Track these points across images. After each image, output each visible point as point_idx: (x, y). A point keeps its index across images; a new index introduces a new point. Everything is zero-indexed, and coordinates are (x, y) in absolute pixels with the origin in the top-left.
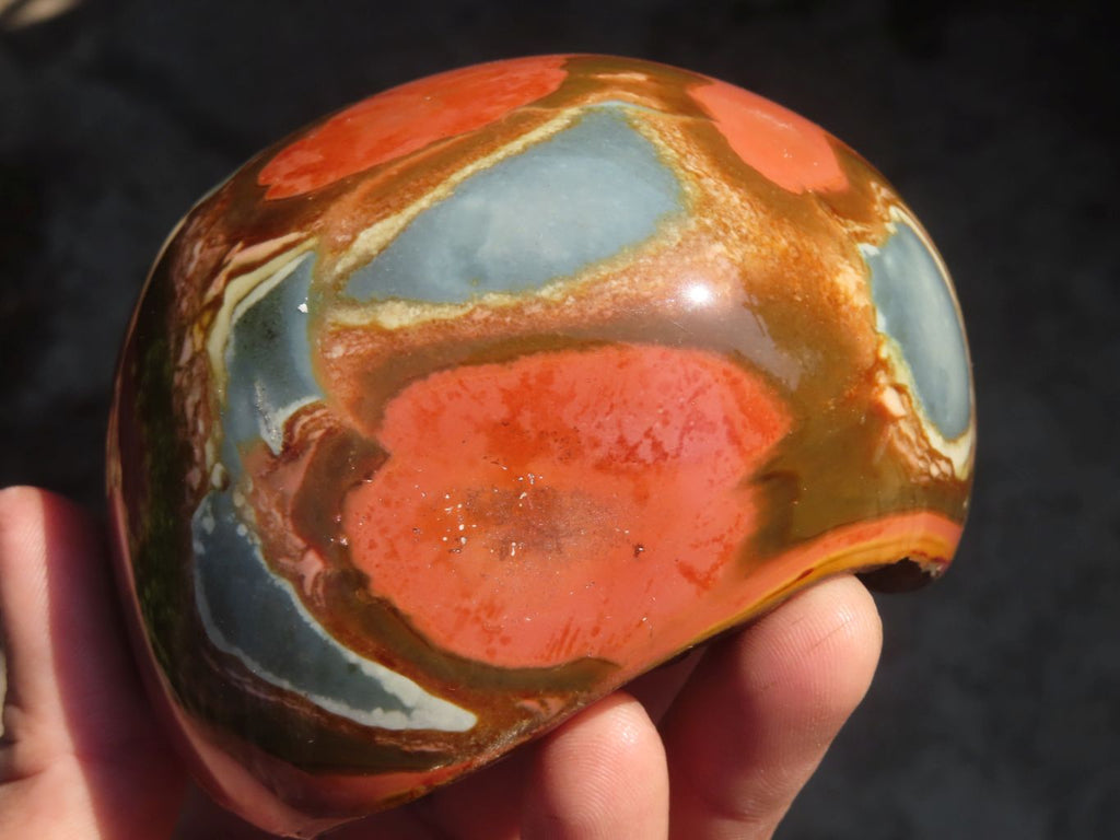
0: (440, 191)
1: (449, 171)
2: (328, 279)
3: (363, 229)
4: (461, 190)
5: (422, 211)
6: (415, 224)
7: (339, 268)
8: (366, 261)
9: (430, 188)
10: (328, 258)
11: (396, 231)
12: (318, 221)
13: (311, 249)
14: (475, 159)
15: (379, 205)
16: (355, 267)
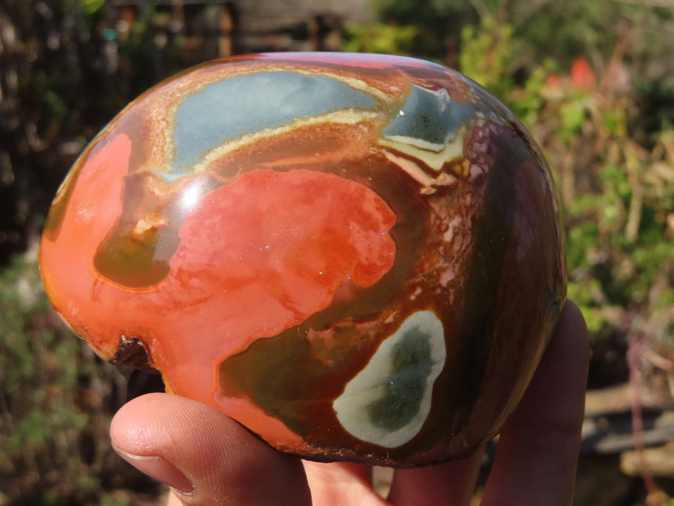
0: (300, 124)
1: (289, 136)
2: (382, 115)
3: (351, 125)
4: (290, 119)
5: (315, 117)
6: (323, 112)
7: (374, 115)
8: (358, 109)
9: (304, 128)
10: (377, 124)
11: (335, 113)
12: (372, 152)
13: (383, 138)
14: (271, 138)
15: (337, 134)
16: (365, 110)
